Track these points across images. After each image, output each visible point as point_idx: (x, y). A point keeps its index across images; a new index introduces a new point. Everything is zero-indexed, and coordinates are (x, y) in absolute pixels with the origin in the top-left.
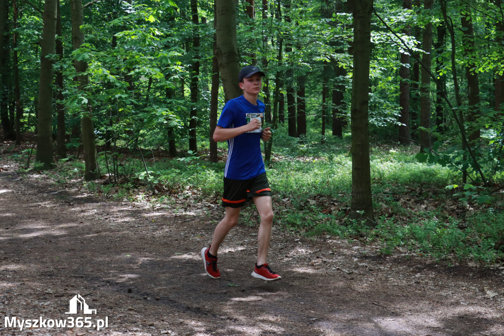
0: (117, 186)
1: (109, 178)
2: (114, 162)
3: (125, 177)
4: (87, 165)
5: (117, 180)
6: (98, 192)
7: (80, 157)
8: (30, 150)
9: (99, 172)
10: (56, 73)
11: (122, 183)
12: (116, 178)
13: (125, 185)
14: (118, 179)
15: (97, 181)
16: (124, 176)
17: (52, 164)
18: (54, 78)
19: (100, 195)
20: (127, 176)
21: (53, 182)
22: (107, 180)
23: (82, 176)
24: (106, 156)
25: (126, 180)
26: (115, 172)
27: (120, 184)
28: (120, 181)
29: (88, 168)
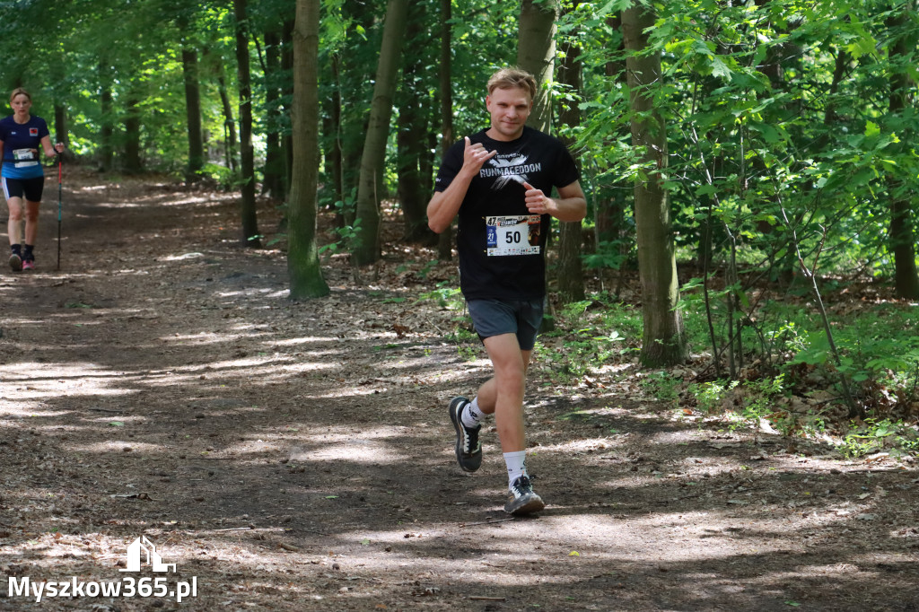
0: (739, 386)
1: (716, 363)
2: (730, 315)
3: (763, 360)
4: (648, 324)
5: (737, 369)
6: (681, 405)
7: (622, 296)
9: (685, 342)
11: (753, 377)
12: (736, 363)
13: (764, 385)
14: (741, 365)
15: (677, 372)
16: (760, 356)
19: (689, 413)
20: (770, 355)
21: (548, 369)
22: (708, 369)
23: (633, 355)
24: (706, 295)
25: (766, 370)
26: (731, 343)
27: (747, 382)
28: (746, 372)
29: (650, 331)
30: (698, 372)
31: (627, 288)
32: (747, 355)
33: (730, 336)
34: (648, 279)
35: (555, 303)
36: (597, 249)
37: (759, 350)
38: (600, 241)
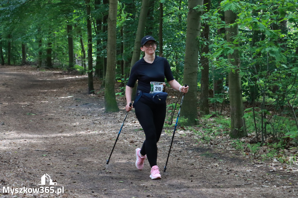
0: (266, 145)
1: (257, 137)
2: (262, 120)
3: (274, 136)
4: (233, 123)
5: (264, 139)
6: (245, 151)
7: (223, 113)
8: (174, 104)
9: (246, 130)
10: (204, 25)
11: (270, 142)
12: (264, 137)
13: (275, 145)
14: (266, 138)
15: (243, 140)
16: (272, 135)
17: (196, 120)
18: (202, 30)
19: (247, 155)
20: (276, 135)
21: (197, 138)
22: (254, 139)
23: (227, 133)
24: (254, 112)
25: (274, 140)
26: (262, 130)
27: (268, 144)
28: (268, 140)
29: (233, 125)
30: (251, 140)
31: (224, 110)
32: (268, 134)
33: (262, 127)
34: (233, 107)
35: (199, 115)
36: (214, 96)
37: (272, 133)
38: (215, 94)
